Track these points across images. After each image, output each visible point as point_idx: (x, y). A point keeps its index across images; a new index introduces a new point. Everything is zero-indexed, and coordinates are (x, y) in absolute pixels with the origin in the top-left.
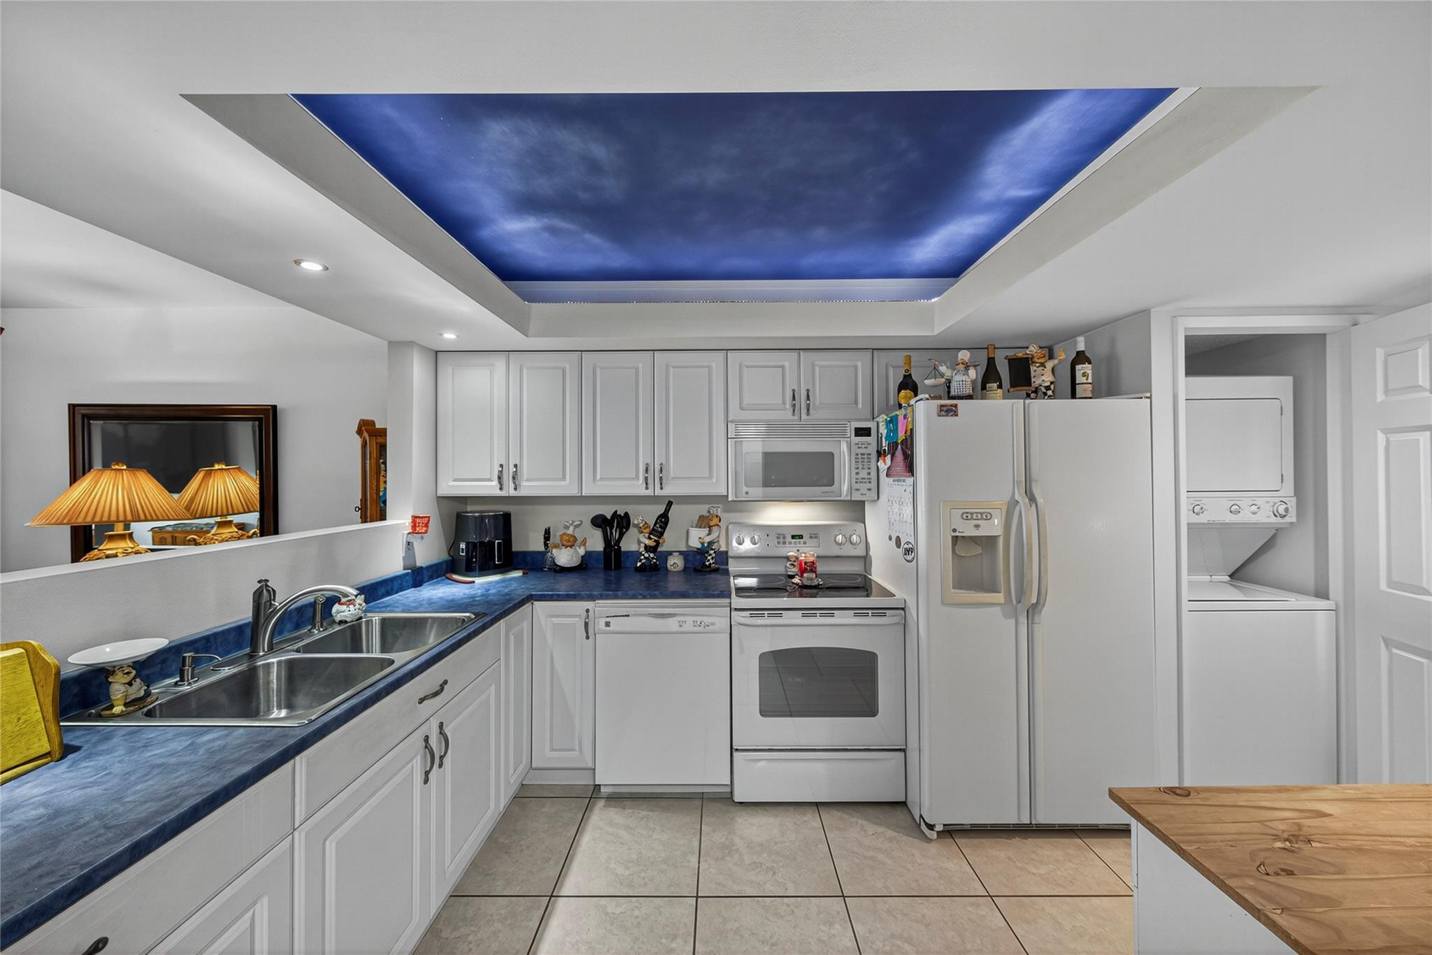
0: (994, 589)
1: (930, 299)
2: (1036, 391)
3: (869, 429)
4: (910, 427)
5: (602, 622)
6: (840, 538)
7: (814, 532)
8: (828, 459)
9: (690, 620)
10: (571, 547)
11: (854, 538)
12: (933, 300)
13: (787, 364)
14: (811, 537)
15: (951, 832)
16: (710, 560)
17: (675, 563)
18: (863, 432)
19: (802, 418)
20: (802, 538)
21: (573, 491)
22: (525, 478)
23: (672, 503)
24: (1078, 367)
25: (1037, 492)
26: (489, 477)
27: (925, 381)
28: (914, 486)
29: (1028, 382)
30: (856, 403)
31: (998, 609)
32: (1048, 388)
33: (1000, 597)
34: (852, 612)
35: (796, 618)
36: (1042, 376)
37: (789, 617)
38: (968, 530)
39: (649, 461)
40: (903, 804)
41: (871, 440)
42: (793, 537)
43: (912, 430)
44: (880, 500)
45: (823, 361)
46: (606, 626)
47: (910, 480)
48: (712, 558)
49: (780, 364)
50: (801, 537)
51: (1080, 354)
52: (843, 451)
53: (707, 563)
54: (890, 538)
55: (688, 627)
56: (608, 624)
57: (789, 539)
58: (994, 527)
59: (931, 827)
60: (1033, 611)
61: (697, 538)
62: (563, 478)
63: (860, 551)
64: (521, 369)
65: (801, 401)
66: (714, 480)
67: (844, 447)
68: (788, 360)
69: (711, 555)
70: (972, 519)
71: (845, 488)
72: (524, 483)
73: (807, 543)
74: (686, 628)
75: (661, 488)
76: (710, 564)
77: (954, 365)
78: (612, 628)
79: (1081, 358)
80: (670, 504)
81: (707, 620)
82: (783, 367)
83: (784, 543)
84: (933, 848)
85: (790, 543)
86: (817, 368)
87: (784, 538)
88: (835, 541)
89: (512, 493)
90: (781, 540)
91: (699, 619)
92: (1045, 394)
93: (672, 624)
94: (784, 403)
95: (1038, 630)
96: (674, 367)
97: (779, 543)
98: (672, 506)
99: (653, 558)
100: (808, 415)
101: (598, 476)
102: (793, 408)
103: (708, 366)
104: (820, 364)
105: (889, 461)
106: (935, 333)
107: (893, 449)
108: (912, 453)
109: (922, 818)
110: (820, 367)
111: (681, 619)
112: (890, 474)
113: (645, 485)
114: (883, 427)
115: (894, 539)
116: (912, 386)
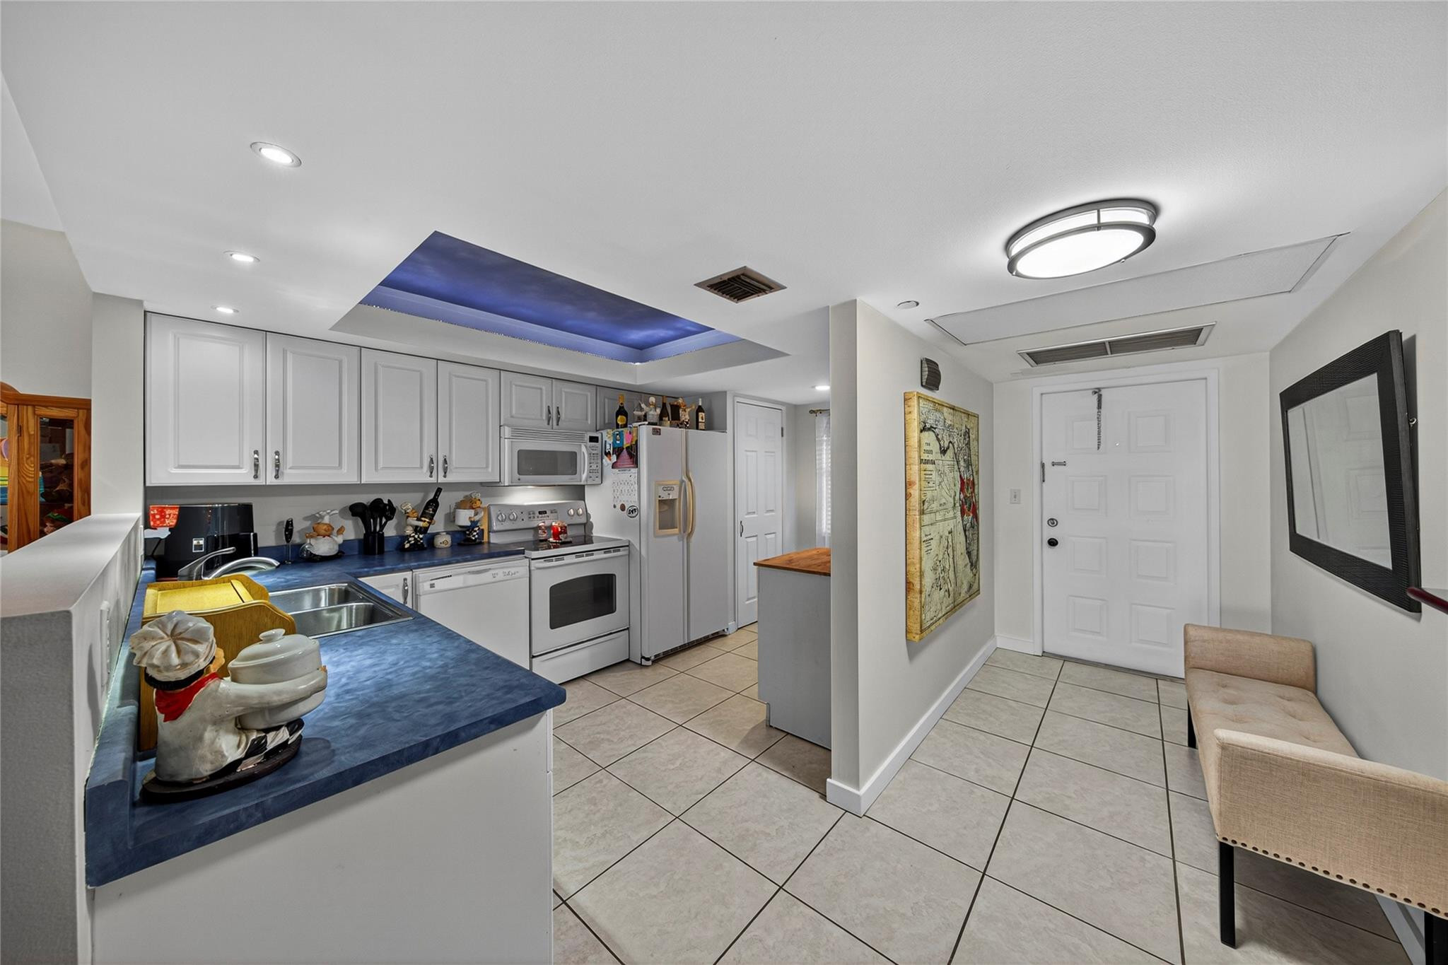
0: (673, 527)
1: (635, 363)
2: (681, 424)
3: (597, 438)
4: (635, 439)
5: (426, 585)
6: (572, 512)
7: (554, 509)
8: (573, 456)
9: (500, 572)
10: (329, 536)
11: (580, 511)
12: (636, 364)
13: (544, 388)
14: (552, 512)
15: (658, 659)
16: (474, 536)
17: (443, 541)
18: (594, 439)
19: (555, 426)
21: (353, 479)
22: (288, 467)
23: (441, 489)
24: (700, 413)
25: (691, 475)
26: (238, 464)
28: (639, 473)
29: (678, 418)
30: (587, 420)
31: (676, 537)
32: (687, 423)
33: (676, 531)
34: (603, 551)
35: (572, 559)
36: (685, 416)
37: (568, 560)
38: (665, 496)
39: (433, 452)
40: (628, 660)
41: (598, 445)
42: (540, 513)
43: (637, 441)
44: (604, 483)
45: (567, 388)
46: (431, 587)
47: (634, 470)
48: (477, 534)
49: (539, 386)
50: (545, 512)
51: (700, 407)
52: (584, 451)
53: (474, 538)
54: (615, 506)
55: (500, 576)
56: (432, 586)
57: (537, 514)
58: (673, 495)
59: (648, 659)
60: (690, 535)
61: (464, 517)
62: (339, 465)
63: (583, 520)
64: (285, 352)
65: (554, 416)
66: (490, 470)
67: (584, 449)
68: (544, 385)
69: (476, 531)
70: (667, 490)
71: (584, 476)
72: (287, 471)
73: (550, 517)
74: (498, 578)
75: (445, 476)
76: (476, 539)
77: (648, 404)
78: (436, 588)
79: (700, 409)
80: (439, 490)
81: (513, 570)
82: (541, 389)
83: (535, 517)
84: (648, 672)
85: (538, 517)
86: (563, 393)
87: (534, 513)
88: (569, 515)
89: (271, 480)
90: (532, 515)
91: (506, 571)
92: (686, 425)
93: (486, 577)
94: (541, 415)
95: (692, 545)
96: (456, 376)
97: (530, 517)
99: (421, 539)
100: (558, 425)
101: (381, 465)
102: (549, 419)
103: (485, 381)
104: (566, 390)
105: (614, 458)
106: (638, 384)
107: (618, 451)
108: (637, 454)
109: (643, 657)
110: (566, 392)
111: (494, 572)
112: (614, 466)
113: (429, 474)
114: (607, 437)
115: (618, 506)
116: (625, 414)
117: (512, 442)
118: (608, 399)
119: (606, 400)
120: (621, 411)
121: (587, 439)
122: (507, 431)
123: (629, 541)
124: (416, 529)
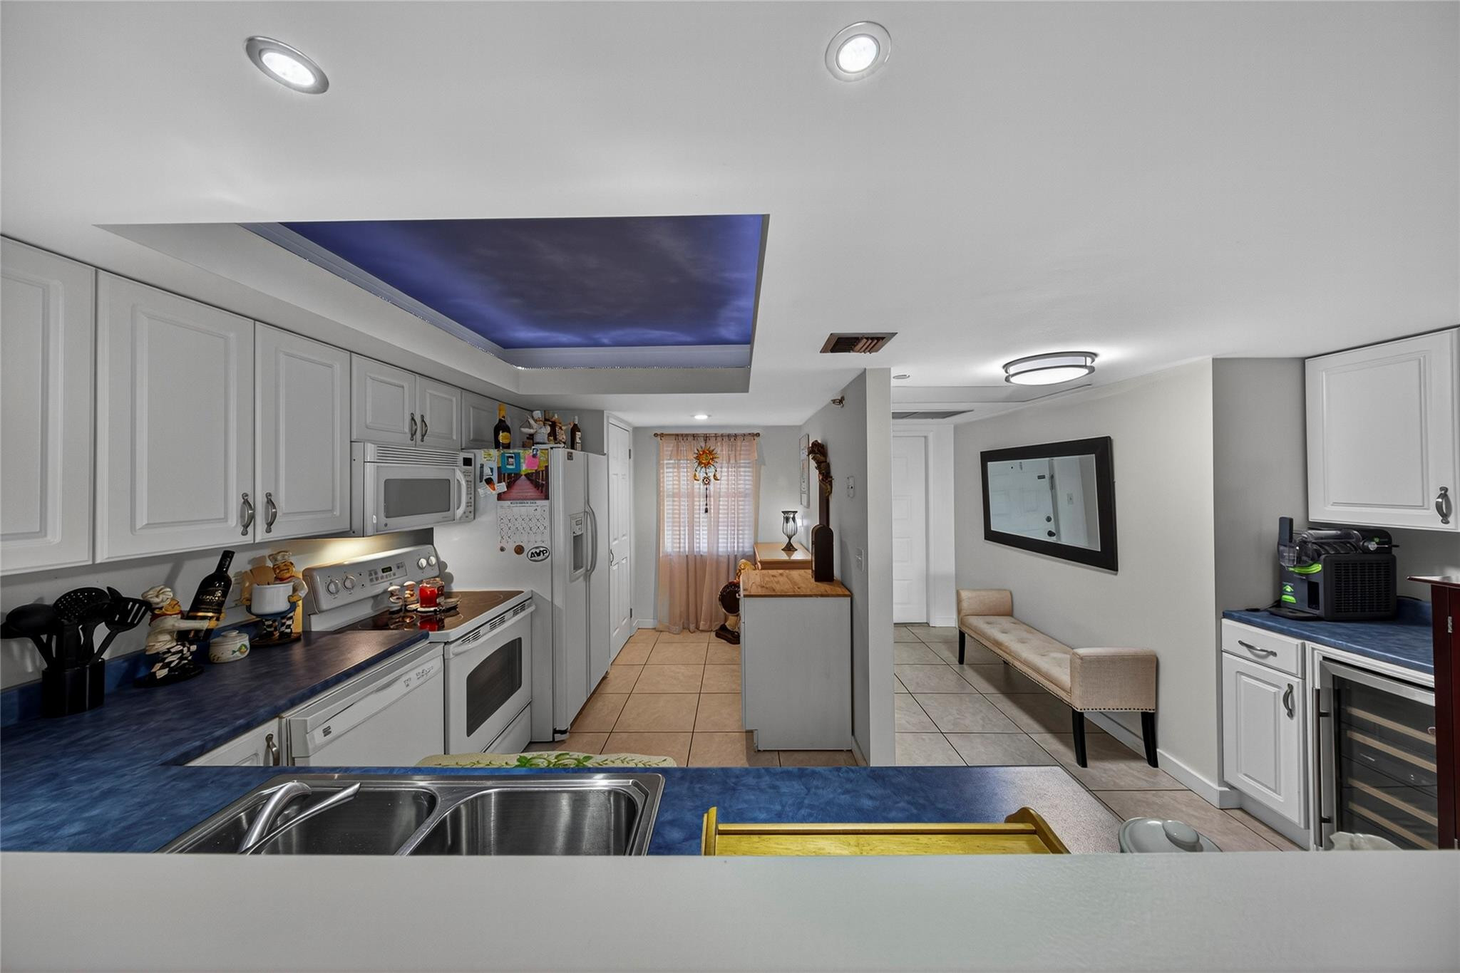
0: (581, 566)
1: (517, 366)
3: (474, 460)
4: (539, 464)
5: (318, 734)
6: (423, 563)
9: (413, 675)
11: (433, 560)
13: (406, 385)
14: (398, 567)
17: (242, 646)
18: (467, 461)
19: (417, 443)
20: (391, 570)
21: (75, 558)
23: (232, 554)
24: (577, 433)
25: (591, 505)
27: (522, 429)
28: (551, 506)
30: (452, 434)
33: (583, 571)
36: (562, 435)
39: (248, 490)
41: (472, 469)
42: (384, 570)
43: (546, 467)
44: (479, 520)
45: (432, 388)
46: (326, 735)
47: (546, 503)
49: (402, 384)
51: (576, 425)
52: (459, 477)
54: (501, 550)
55: (414, 681)
56: (327, 732)
57: (380, 574)
58: (582, 529)
59: (564, 733)
62: (41, 530)
63: (436, 572)
65: (418, 428)
66: (337, 512)
67: (459, 475)
68: (406, 380)
70: (578, 524)
71: (459, 513)
73: (397, 574)
74: (413, 684)
75: (268, 531)
78: (334, 732)
79: (576, 428)
80: (229, 557)
81: (426, 667)
82: (403, 387)
83: (377, 579)
85: (382, 577)
86: (428, 397)
87: (376, 573)
88: (418, 567)
90: (374, 576)
91: (419, 670)
93: (398, 689)
94: (405, 427)
97: (371, 580)
98: (234, 557)
100: (422, 441)
101: (142, 520)
102: (413, 434)
103: (330, 366)
104: (431, 391)
105: (502, 487)
106: (520, 393)
107: (511, 479)
108: (547, 483)
109: (555, 732)
110: (430, 394)
111: (404, 678)
112: (500, 497)
113: (241, 529)
114: (489, 459)
115: (510, 547)
116: (507, 429)
117: (378, 467)
118: (474, 407)
119: (471, 409)
120: (501, 426)
121: (461, 462)
122: (371, 451)
123: (532, 591)
124: (182, 636)
